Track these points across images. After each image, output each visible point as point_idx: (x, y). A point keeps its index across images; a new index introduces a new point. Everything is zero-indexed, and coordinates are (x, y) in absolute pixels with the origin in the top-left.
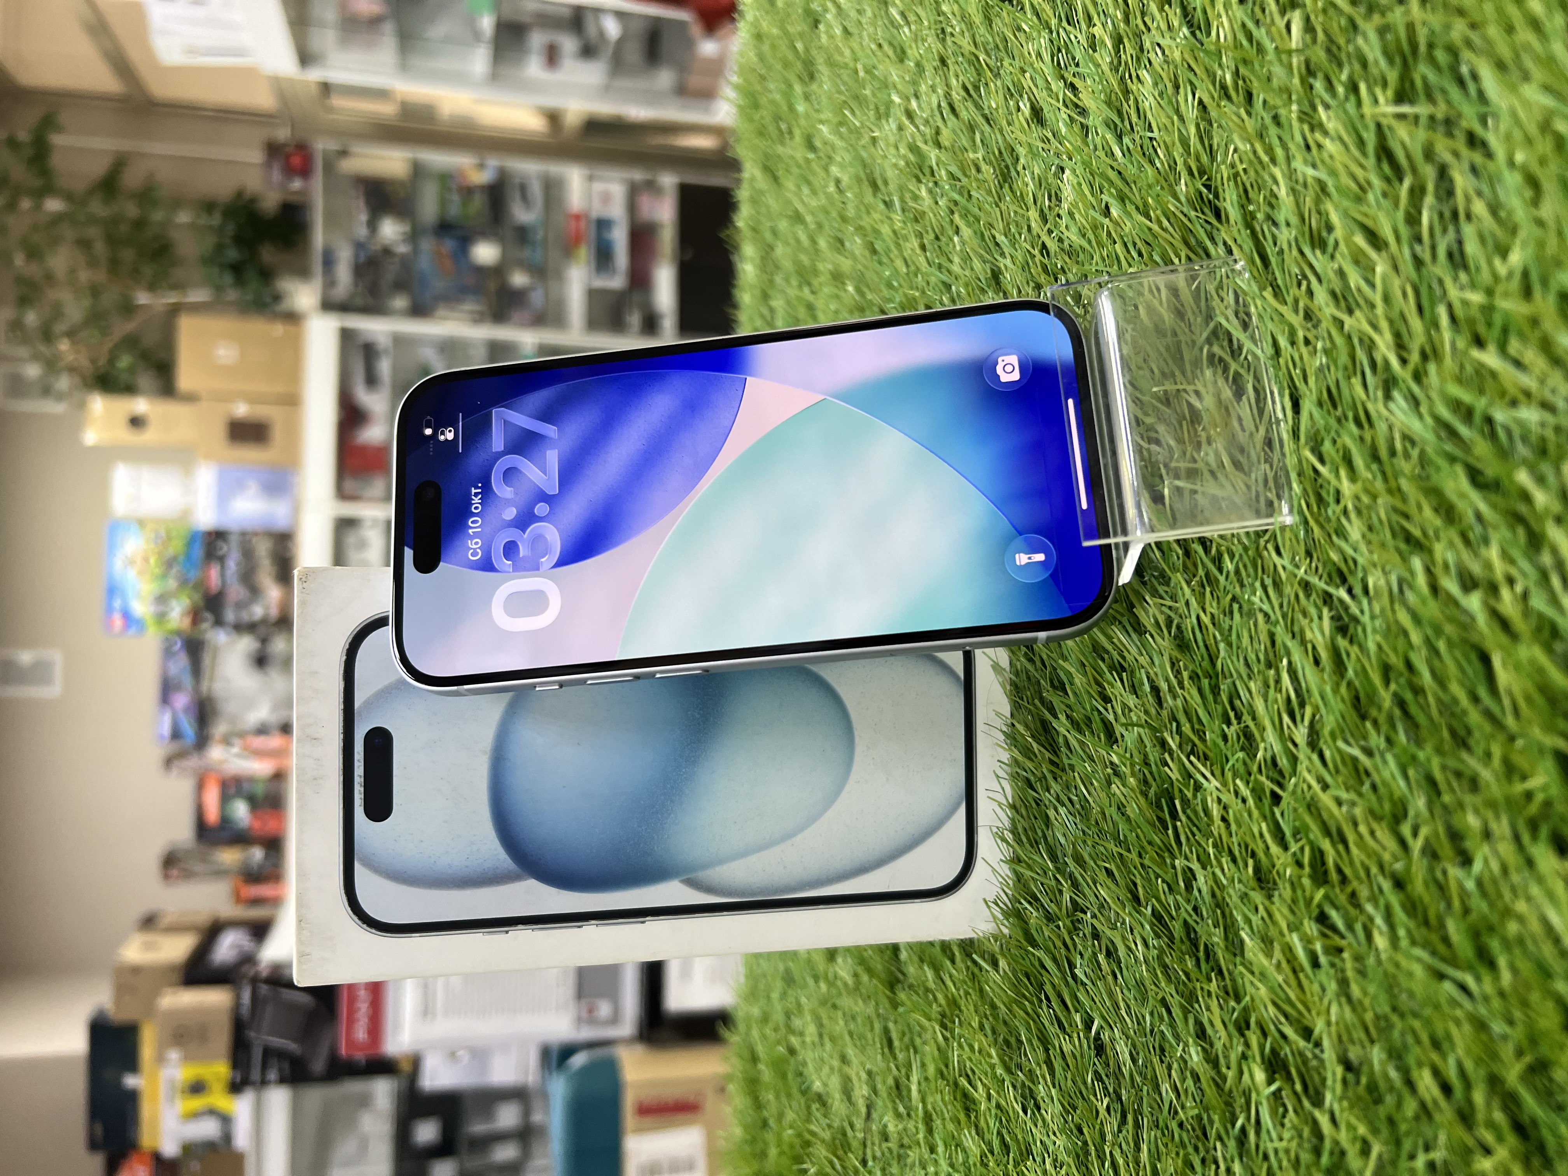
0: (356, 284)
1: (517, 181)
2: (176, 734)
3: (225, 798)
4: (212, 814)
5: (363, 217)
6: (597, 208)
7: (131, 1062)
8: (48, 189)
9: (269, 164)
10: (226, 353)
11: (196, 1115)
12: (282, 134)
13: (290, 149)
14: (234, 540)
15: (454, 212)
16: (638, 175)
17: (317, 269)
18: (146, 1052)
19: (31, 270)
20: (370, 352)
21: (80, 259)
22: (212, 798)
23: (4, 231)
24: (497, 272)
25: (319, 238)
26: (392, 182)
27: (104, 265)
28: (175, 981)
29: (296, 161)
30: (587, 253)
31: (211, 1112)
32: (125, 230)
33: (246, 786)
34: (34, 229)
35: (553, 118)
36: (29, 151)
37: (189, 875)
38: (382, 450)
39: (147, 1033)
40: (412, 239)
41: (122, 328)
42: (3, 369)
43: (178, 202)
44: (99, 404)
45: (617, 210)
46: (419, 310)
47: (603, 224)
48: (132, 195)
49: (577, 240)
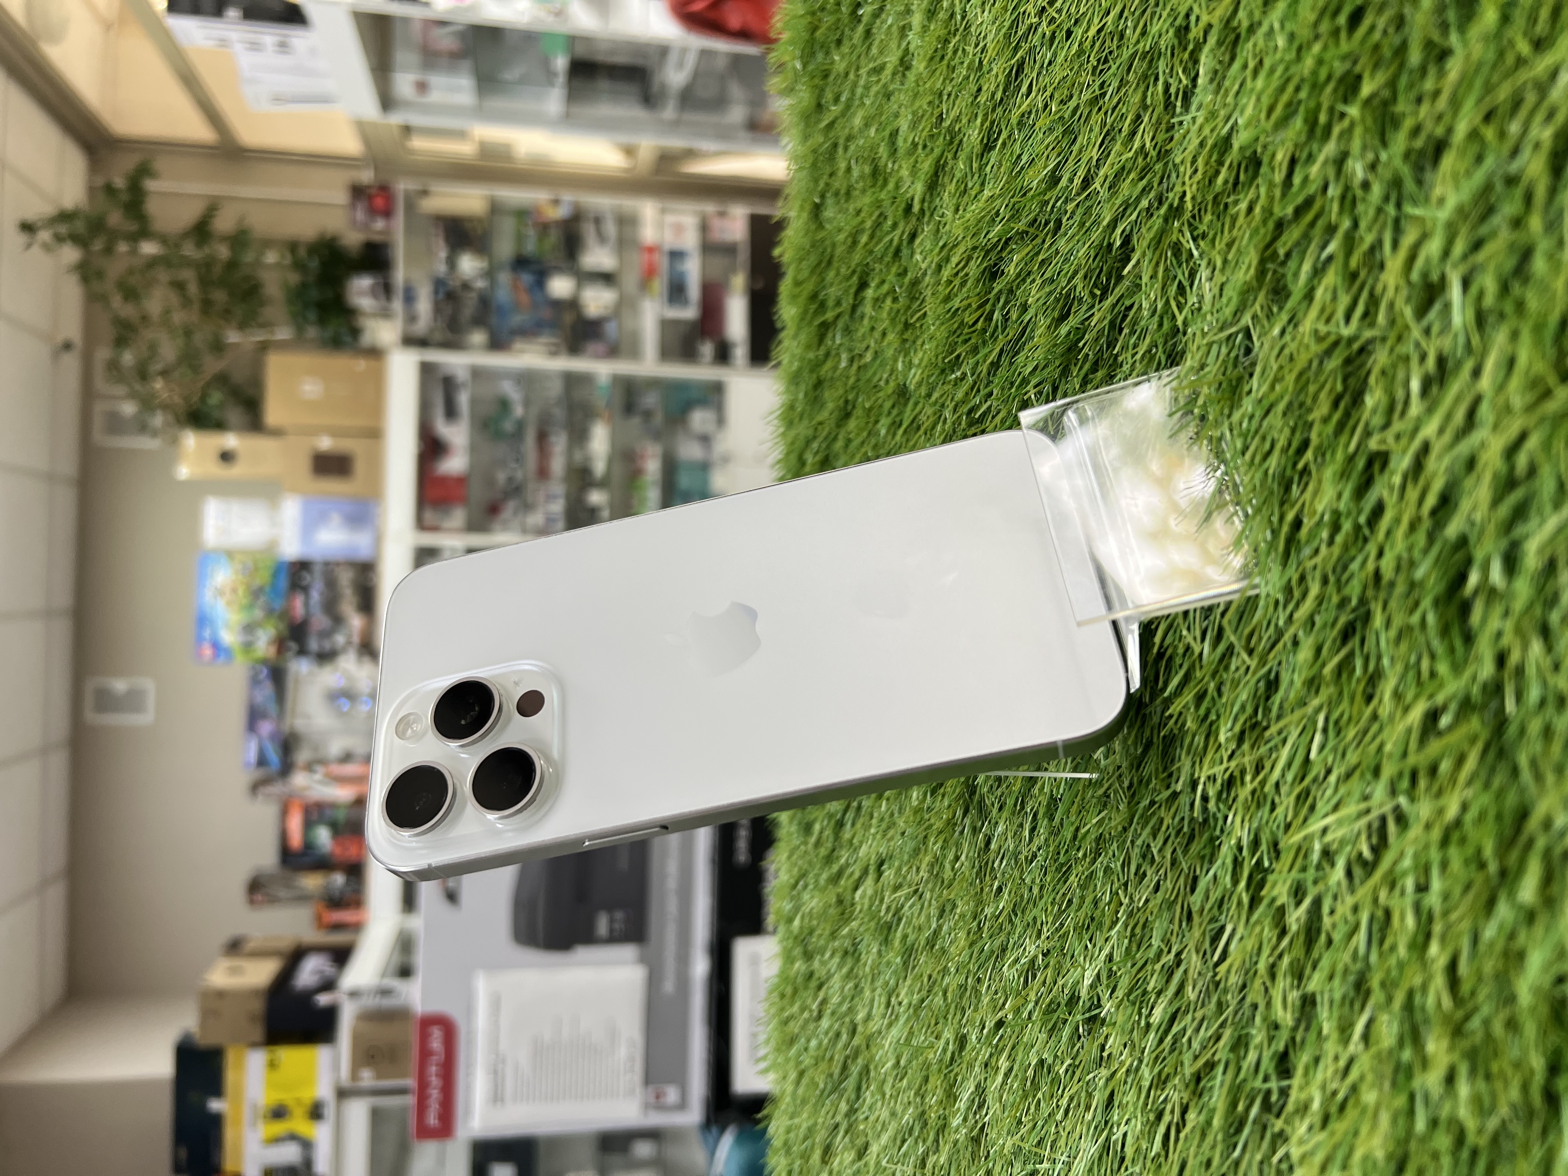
0: (435, 320)
1: (592, 214)
2: (262, 761)
3: (309, 825)
4: (296, 839)
5: (443, 254)
6: (669, 241)
7: (216, 1088)
8: (144, 232)
9: (353, 206)
10: (311, 388)
11: (277, 1140)
12: (366, 176)
13: (374, 191)
14: (318, 570)
15: (530, 247)
16: (710, 208)
17: (397, 305)
18: (230, 1076)
19: (127, 311)
20: (449, 385)
21: (174, 299)
22: (295, 824)
23: (100, 275)
24: (573, 304)
25: (400, 275)
26: (470, 219)
27: (196, 307)
28: (258, 1006)
29: (379, 202)
30: (659, 285)
31: (293, 1137)
32: (217, 270)
33: (328, 812)
34: (131, 272)
35: (629, 151)
36: (125, 197)
37: (273, 900)
38: (461, 481)
39: (231, 1058)
40: (490, 274)
41: (212, 366)
42: (99, 408)
43: (268, 243)
44: (191, 440)
45: (690, 241)
46: (497, 344)
47: (676, 255)
48: (225, 239)
49: (650, 273)
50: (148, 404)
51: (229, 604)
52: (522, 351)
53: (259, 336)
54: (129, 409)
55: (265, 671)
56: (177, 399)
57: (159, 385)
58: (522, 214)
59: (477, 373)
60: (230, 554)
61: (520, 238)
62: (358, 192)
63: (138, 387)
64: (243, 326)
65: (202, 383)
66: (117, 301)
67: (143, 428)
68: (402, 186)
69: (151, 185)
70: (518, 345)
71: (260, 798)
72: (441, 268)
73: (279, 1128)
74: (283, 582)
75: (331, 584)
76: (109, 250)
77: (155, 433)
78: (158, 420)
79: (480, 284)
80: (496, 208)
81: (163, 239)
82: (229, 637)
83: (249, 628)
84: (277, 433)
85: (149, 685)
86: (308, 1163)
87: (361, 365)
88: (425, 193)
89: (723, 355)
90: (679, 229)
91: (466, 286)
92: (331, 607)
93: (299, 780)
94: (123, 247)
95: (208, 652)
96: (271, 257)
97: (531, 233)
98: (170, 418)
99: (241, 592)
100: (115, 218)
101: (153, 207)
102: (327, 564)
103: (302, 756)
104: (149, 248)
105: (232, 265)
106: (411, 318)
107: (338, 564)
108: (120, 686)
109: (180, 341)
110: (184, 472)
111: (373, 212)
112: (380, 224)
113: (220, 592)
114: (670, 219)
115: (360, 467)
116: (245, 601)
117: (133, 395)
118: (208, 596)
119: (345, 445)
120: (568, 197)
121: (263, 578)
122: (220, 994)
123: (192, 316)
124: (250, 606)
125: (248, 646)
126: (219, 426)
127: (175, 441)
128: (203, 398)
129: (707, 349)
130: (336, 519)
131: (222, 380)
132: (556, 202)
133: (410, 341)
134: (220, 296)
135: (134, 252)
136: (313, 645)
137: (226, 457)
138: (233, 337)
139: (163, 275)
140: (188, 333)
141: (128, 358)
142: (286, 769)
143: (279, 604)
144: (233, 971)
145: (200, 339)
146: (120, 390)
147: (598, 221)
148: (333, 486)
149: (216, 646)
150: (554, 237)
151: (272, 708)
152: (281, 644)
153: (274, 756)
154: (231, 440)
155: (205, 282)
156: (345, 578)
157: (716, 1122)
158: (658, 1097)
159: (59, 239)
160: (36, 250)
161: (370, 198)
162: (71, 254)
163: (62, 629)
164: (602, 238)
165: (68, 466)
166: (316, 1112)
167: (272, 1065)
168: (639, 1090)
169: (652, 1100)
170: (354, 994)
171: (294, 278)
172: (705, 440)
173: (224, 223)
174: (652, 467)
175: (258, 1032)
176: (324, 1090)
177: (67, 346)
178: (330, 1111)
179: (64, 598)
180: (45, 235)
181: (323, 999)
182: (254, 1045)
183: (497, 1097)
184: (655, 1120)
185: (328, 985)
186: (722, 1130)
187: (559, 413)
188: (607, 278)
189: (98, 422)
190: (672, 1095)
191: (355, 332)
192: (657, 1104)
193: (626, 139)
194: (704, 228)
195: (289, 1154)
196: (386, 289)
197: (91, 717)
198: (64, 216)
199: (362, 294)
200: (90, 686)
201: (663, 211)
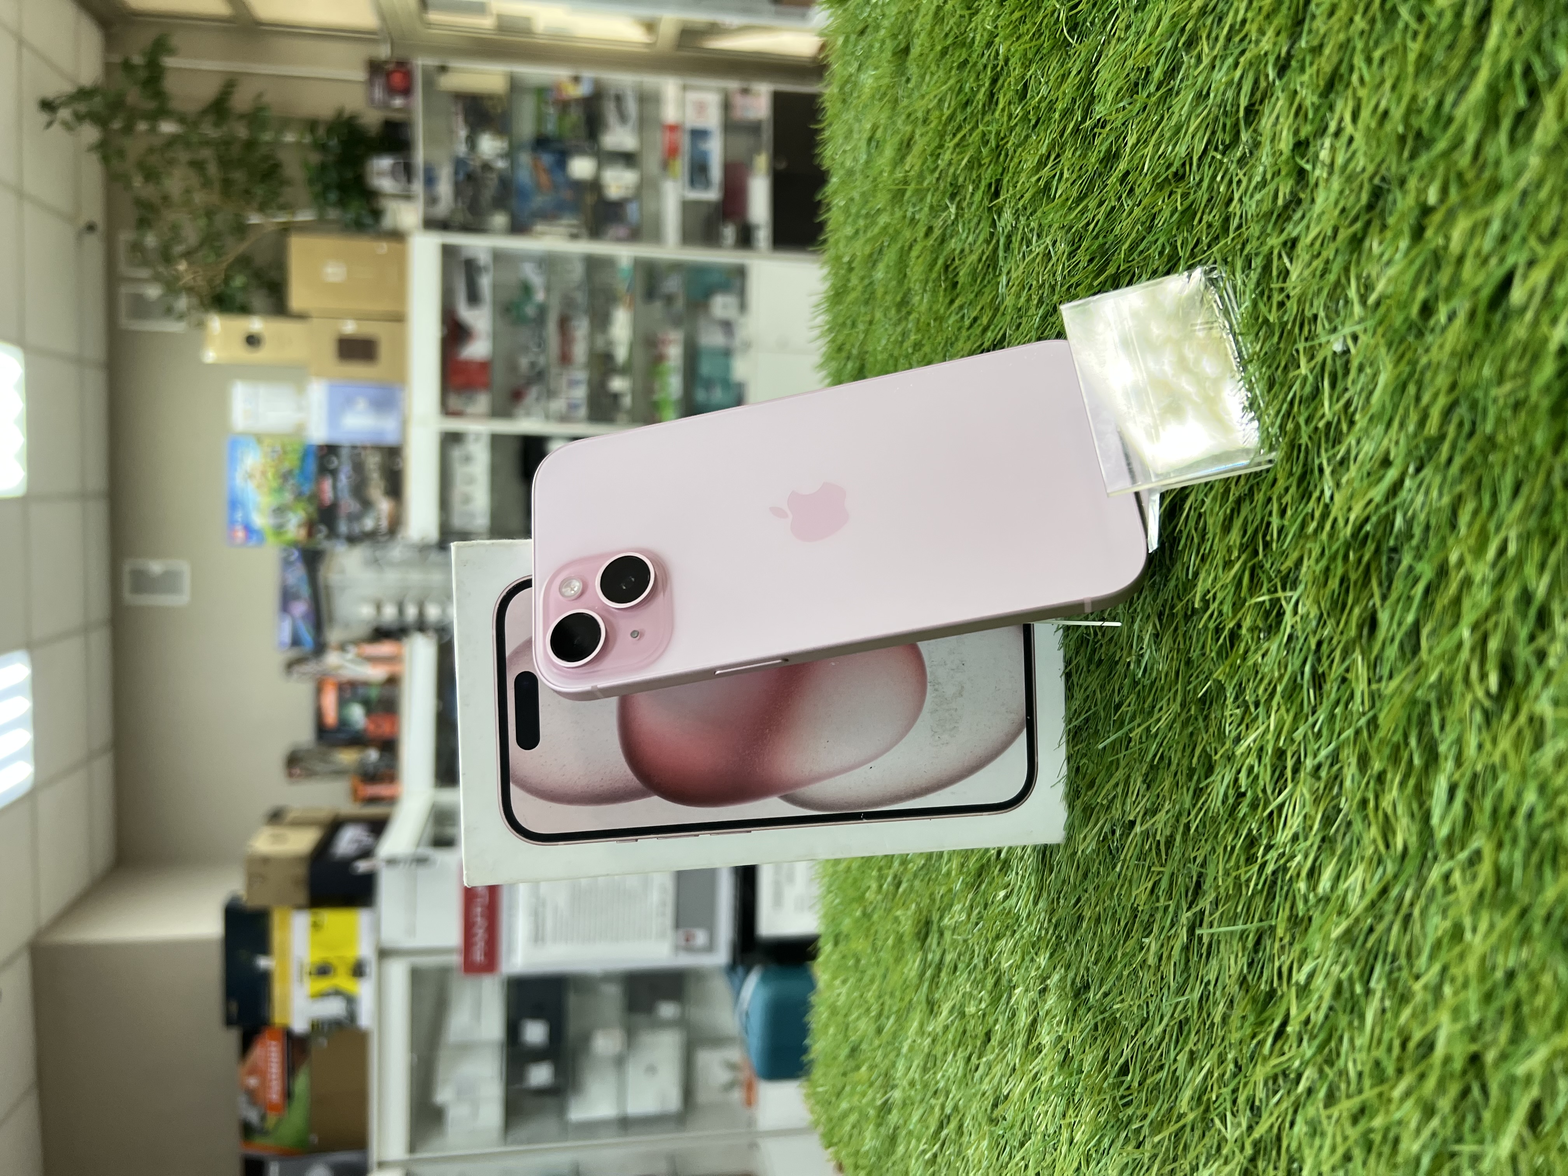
0: (456, 201)
1: (612, 92)
2: (296, 642)
3: (342, 703)
4: (331, 716)
5: (463, 133)
6: (692, 120)
7: (263, 946)
8: (162, 112)
9: (370, 82)
10: (334, 272)
11: (323, 995)
12: (384, 52)
13: (391, 67)
14: (345, 453)
15: (550, 127)
16: (733, 85)
17: (418, 187)
18: (277, 936)
19: (148, 192)
20: (471, 268)
21: (194, 180)
22: (330, 701)
23: (121, 154)
24: (595, 185)
25: (420, 156)
26: (491, 97)
27: (217, 186)
28: (301, 871)
29: (397, 79)
30: (681, 166)
31: (337, 993)
32: (235, 151)
33: (361, 691)
34: (151, 150)
35: (650, 26)
36: (143, 74)
37: (310, 774)
38: (484, 366)
39: (277, 919)
40: (510, 155)
41: (235, 249)
42: (124, 290)
43: (285, 123)
44: (216, 323)
45: (712, 120)
46: (518, 228)
47: (699, 135)
48: (242, 117)
49: (672, 152)
50: (172, 287)
51: (259, 486)
52: (543, 234)
53: (282, 218)
54: (153, 292)
55: (296, 554)
56: (201, 282)
57: (182, 266)
58: (542, 92)
59: (498, 256)
60: (259, 438)
61: (540, 118)
62: (375, 68)
63: (161, 269)
64: (262, 208)
65: (224, 265)
66: (138, 182)
67: (169, 311)
68: (421, 62)
69: (169, 62)
70: (539, 228)
71: (295, 676)
72: (462, 149)
73: (324, 984)
74: (312, 466)
75: (358, 467)
76: (128, 129)
77: (181, 317)
78: (182, 303)
79: (501, 164)
80: (515, 86)
81: (182, 119)
82: (261, 520)
83: (280, 511)
84: (301, 317)
85: (184, 567)
86: (353, 1015)
87: (384, 247)
88: (443, 69)
89: (745, 239)
90: (701, 107)
91: (487, 167)
92: (359, 490)
93: (332, 659)
94: (142, 126)
95: (240, 534)
96: (290, 138)
97: (552, 111)
98: (195, 301)
99: (270, 475)
100: (134, 96)
101: (170, 84)
102: (354, 447)
103: (334, 636)
104: (168, 127)
105: (251, 145)
106: (432, 200)
107: (365, 448)
108: (156, 567)
109: (202, 222)
110: (210, 355)
111: (391, 91)
112: (398, 102)
113: (251, 476)
114: (693, 96)
115: (384, 351)
116: (275, 484)
117: (157, 278)
118: (239, 480)
119: (369, 329)
120: (588, 74)
121: (291, 462)
122: (266, 860)
123: (214, 198)
124: (280, 490)
125: (279, 529)
126: (244, 310)
127: (201, 325)
128: (227, 280)
129: (729, 232)
130: (362, 404)
131: (244, 262)
132: (576, 79)
133: (431, 224)
134: (239, 176)
135: (153, 130)
136: (343, 528)
137: (252, 340)
138: (255, 219)
139: (184, 156)
140: (209, 214)
141: (151, 240)
142: (320, 649)
143: (308, 489)
144: (277, 839)
145: (221, 221)
146: (144, 273)
147: (619, 99)
148: (358, 370)
149: (249, 529)
150: (575, 115)
151: (305, 591)
152: (311, 527)
153: (307, 637)
154: (256, 324)
155: (225, 163)
156: (373, 462)
157: (743, 963)
158: (687, 940)
159: (79, 118)
160: (56, 127)
161: (388, 74)
162: (90, 133)
163: (98, 511)
164: (623, 118)
165: (95, 350)
166: (358, 970)
167: (316, 926)
168: (670, 932)
169: (683, 943)
170: (392, 862)
171: (315, 158)
172: (727, 326)
173: (241, 101)
174: (674, 353)
175: (302, 896)
176: (365, 950)
177: (91, 228)
178: (372, 969)
179: (97, 480)
180: (64, 113)
181: (362, 866)
182: (299, 907)
183: (538, 937)
184: (685, 961)
185: (367, 853)
186: (748, 971)
187: (581, 298)
188: (628, 159)
189: (123, 306)
190: (701, 938)
191: (377, 214)
192: (688, 946)
193: (647, 12)
194: (727, 106)
195: (334, 1008)
196: (407, 171)
197: (129, 597)
198: (83, 94)
199: (381, 174)
200: (127, 567)
201: (685, 88)
